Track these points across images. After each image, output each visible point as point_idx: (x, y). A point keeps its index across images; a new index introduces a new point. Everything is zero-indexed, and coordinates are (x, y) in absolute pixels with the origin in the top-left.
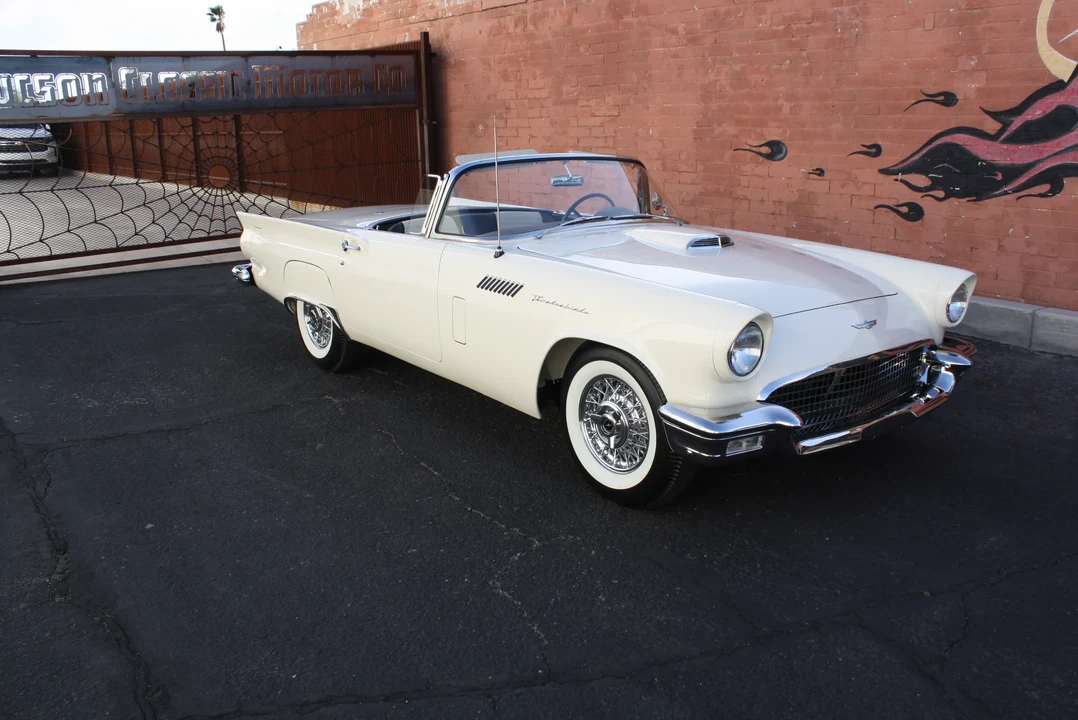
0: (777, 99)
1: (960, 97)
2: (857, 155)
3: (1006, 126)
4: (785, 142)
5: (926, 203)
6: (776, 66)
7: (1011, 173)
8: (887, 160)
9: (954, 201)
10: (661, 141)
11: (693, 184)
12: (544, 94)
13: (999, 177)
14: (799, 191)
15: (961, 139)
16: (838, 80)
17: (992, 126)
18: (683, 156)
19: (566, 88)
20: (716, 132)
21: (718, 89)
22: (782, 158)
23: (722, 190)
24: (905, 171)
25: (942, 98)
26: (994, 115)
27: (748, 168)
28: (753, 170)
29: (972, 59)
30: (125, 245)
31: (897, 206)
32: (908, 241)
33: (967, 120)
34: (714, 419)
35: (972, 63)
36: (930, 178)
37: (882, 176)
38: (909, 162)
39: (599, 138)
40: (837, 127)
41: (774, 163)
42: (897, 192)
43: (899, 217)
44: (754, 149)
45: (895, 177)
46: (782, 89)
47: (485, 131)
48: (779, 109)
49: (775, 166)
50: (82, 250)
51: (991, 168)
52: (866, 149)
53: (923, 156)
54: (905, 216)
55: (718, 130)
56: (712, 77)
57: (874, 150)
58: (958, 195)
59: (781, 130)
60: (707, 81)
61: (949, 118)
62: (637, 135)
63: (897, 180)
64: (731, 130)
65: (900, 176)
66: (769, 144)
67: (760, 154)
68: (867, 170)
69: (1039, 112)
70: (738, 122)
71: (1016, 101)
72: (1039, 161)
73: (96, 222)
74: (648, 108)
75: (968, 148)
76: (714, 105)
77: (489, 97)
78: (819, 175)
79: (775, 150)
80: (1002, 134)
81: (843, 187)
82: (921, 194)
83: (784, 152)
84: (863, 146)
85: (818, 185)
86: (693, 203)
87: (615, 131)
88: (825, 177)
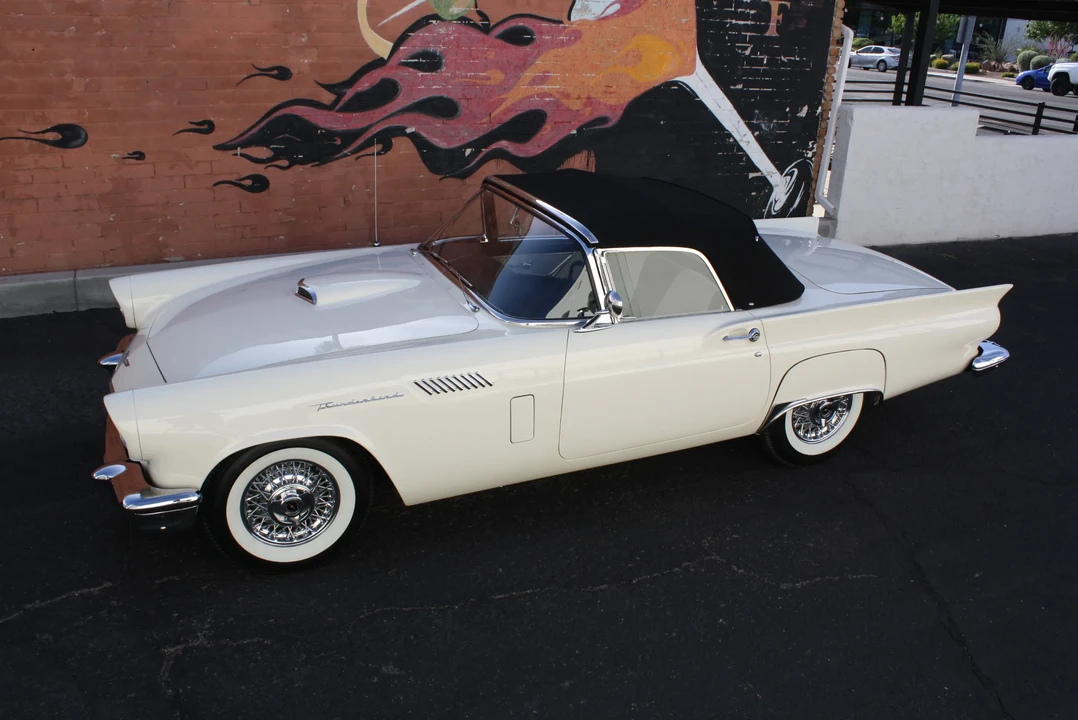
0: (62, 74)
1: (294, 71)
2: (186, 134)
3: (340, 97)
4: (85, 125)
5: (271, 173)
6: (55, 34)
7: (349, 137)
8: (220, 136)
9: (299, 168)
13: (339, 142)
14: (112, 179)
15: (300, 111)
16: (151, 53)
17: (327, 98)
22: (82, 144)
24: (244, 145)
25: (275, 72)
26: (329, 88)
27: (28, 160)
28: (36, 161)
29: (302, 37)
31: (240, 180)
32: (255, 212)
33: (304, 92)
36: (271, 149)
37: (218, 152)
38: (247, 135)
40: (155, 104)
41: (68, 150)
42: (238, 166)
43: (242, 190)
44: (33, 136)
45: (234, 152)
48: (67, 86)
49: (72, 155)
51: (330, 134)
52: (195, 127)
53: (263, 128)
54: (250, 189)
57: (206, 127)
58: (302, 162)
59: (75, 112)
61: (284, 91)
63: (236, 155)
65: (239, 151)
66: (58, 129)
67: (44, 141)
68: (201, 149)
69: (367, 85)
71: (347, 75)
72: (371, 126)
75: (307, 118)
78: (137, 159)
79: (69, 136)
80: (337, 104)
81: (172, 168)
82: (265, 165)
83: (83, 136)
84: (192, 123)
85: (140, 170)
88: (146, 160)
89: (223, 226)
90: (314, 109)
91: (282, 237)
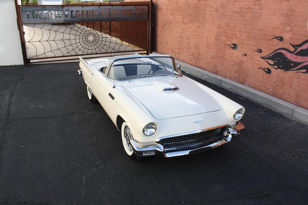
0: (236, 31)
1: (284, 39)
2: (256, 52)
3: (296, 50)
4: (238, 45)
5: (272, 69)
6: (237, 22)
7: (296, 64)
8: (263, 54)
9: (280, 70)
10: (207, 39)
11: (214, 53)
12: (180, 20)
13: (293, 65)
14: (240, 59)
15: (283, 52)
16: (253, 29)
17: (292, 49)
18: (212, 44)
19: (185, 20)
20: (220, 39)
21: (222, 26)
22: (236, 49)
23: (221, 55)
24: (268, 59)
25: (279, 38)
26: (293, 46)
27: (228, 50)
29: (289, 28)
30: (65, 55)
31: (265, 69)
32: (266, 80)
33: (285, 46)
35: (289, 29)
36: (274, 62)
37: (261, 59)
38: (269, 56)
39: (192, 35)
40: (251, 42)
42: (264, 64)
43: (264, 72)
44: (229, 45)
45: (265, 60)
46: (238, 29)
47: (166, 29)
48: (237, 34)
49: (235, 51)
50: (54, 56)
51: (291, 62)
52: (258, 50)
53: (273, 55)
54: (266, 72)
55: (221, 38)
56: (221, 22)
57: (260, 51)
58: (281, 68)
59: (237, 41)
60: (219, 23)
61: (281, 45)
62: (201, 36)
63: (265, 61)
64: (224, 39)
65: (266, 60)
66: (234, 44)
67: (231, 47)
68: (258, 57)
69: (305, 47)
70: (226, 37)
71: (300, 42)
72: (304, 62)
73: (58, 49)
74: (204, 29)
75: (285, 55)
76: (221, 31)
77: (167, 19)
78: (245, 56)
79: (235, 46)
80: (295, 52)
81: (251, 60)
82: (271, 66)
83: (237, 47)
84: (257, 49)
85: (245, 59)
86: (213, 58)
87: (196, 34)
88: (246, 57)
89: (258, 80)
90: (287, 52)
91: (271, 90)
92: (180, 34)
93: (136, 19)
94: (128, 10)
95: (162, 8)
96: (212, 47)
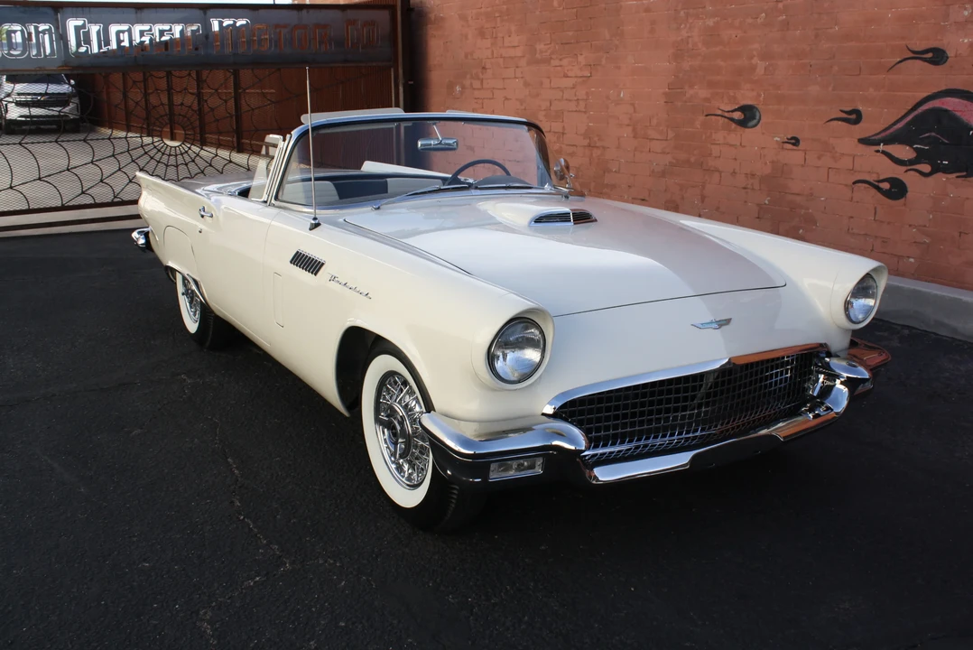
0: (751, 58)
1: (950, 53)
2: (836, 122)
4: (760, 107)
5: (909, 178)
6: (749, 20)
8: (868, 128)
9: (941, 178)
10: (633, 105)
11: (663, 153)
12: (518, 52)
14: (773, 162)
15: (951, 104)
16: (817, 36)
18: (654, 122)
19: (540, 46)
20: (688, 95)
21: (690, 46)
22: (755, 126)
23: (692, 159)
24: (887, 141)
25: (930, 55)
27: (720, 136)
28: (725, 138)
29: (965, 9)
30: (71, 204)
31: (879, 181)
32: (889, 223)
33: (958, 82)
34: (479, 436)
35: (966, 13)
36: (914, 149)
37: (862, 147)
38: (891, 130)
39: (570, 100)
40: (814, 89)
41: (747, 130)
42: (878, 165)
43: (879, 194)
44: (726, 114)
45: (876, 148)
46: (756, 46)
47: (462, 93)
48: (753, 68)
49: (749, 134)
50: (25, 207)
52: (844, 116)
53: (908, 124)
54: (887, 194)
55: (690, 92)
56: (684, 33)
57: (854, 116)
58: (946, 170)
59: (755, 93)
60: (680, 38)
61: (938, 78)
62: (608, 98)
63: (878, 151)
64: (703, 93)
65: (881, 147)
66: (743, 109)
67: (732, 120)
68: (846, 140)
70: (711, 85)
73: (40, 179)
74: (619, 68)
75: (958, 114)
76: (686, 65)
77: (466, 56)
78: (794, 144)
79: (748, 116)
81: (819, 158)
82: (905, 168)
83: (758, 117)
84: (842, 111)
85: (793, 156)
86: (663, 174)
87: (587, 94)
88: (800, 147)
89: (855, 231)
90: (965, 102)
91: (912, 260)
92: (522, 102)
93: (346, 61)
94: (318, 26)
95: (442, 19)
96: (652, 133)
